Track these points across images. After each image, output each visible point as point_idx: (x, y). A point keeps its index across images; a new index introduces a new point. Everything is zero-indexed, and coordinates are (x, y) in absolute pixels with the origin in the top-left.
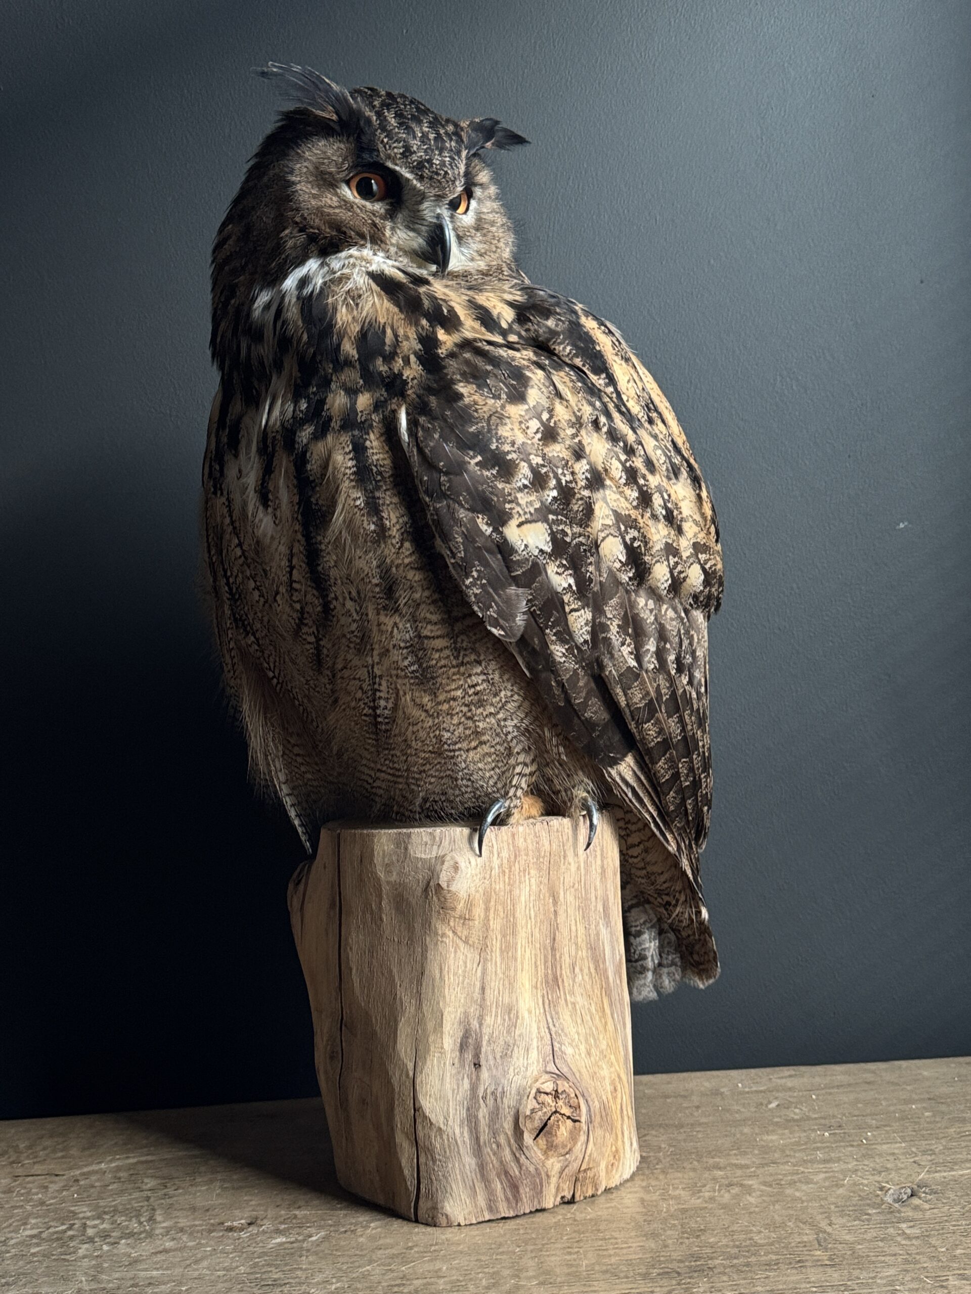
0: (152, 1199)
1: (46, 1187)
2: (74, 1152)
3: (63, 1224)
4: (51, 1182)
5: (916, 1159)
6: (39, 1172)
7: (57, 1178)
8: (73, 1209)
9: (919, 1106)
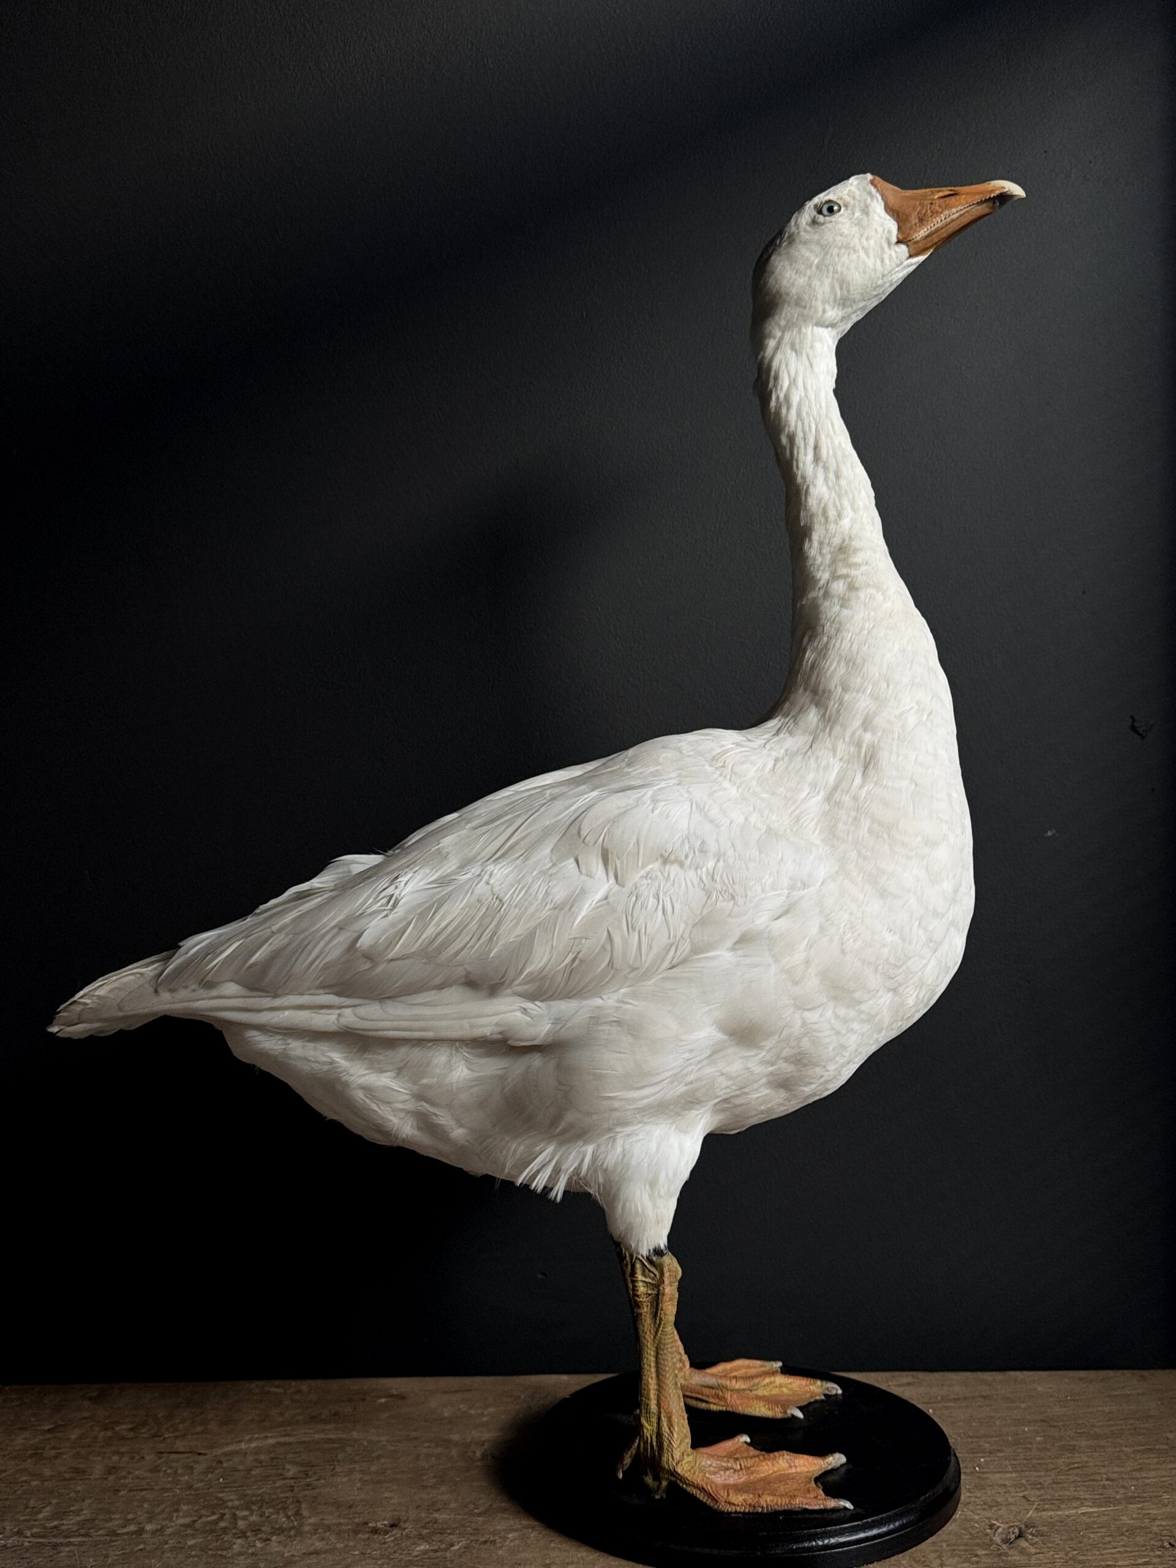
0: (296, 1489)
1: (192, 1468)
2: (213, 1426)
3: (214, 1513)
4: (197, 1462)
5: (1026, 1493)
6: (182, 1450)
7: (200, 1457)
8: (221, 1495)
9: (1032, 1428)
